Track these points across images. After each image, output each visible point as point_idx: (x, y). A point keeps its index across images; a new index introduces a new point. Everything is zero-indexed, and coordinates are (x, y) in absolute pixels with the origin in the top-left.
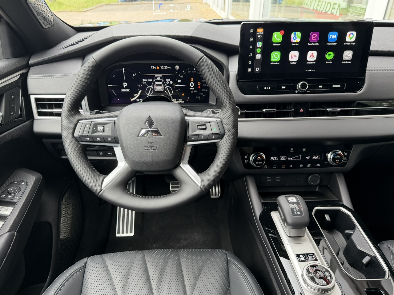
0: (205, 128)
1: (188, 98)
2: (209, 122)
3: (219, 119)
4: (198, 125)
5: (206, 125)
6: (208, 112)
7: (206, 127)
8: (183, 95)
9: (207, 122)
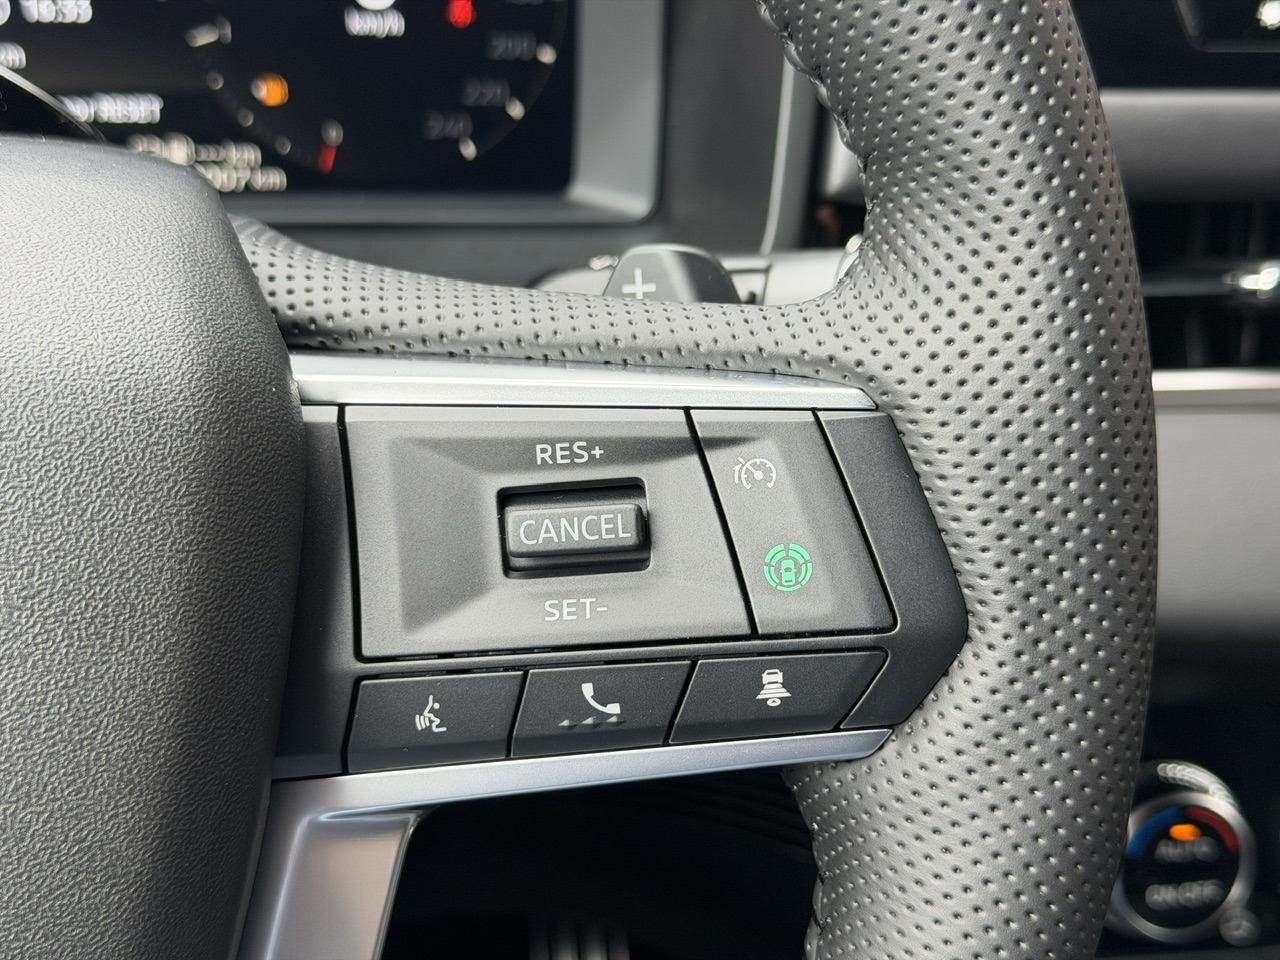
0: (627, 536)
1: (334, 134)
2: (697, 444)
3: (851, 396)
4: (507, 498)
5: (632, 488)
6: (639, 288)
7: (644, 524)
8: (271, 91)
9: (660, 449)
